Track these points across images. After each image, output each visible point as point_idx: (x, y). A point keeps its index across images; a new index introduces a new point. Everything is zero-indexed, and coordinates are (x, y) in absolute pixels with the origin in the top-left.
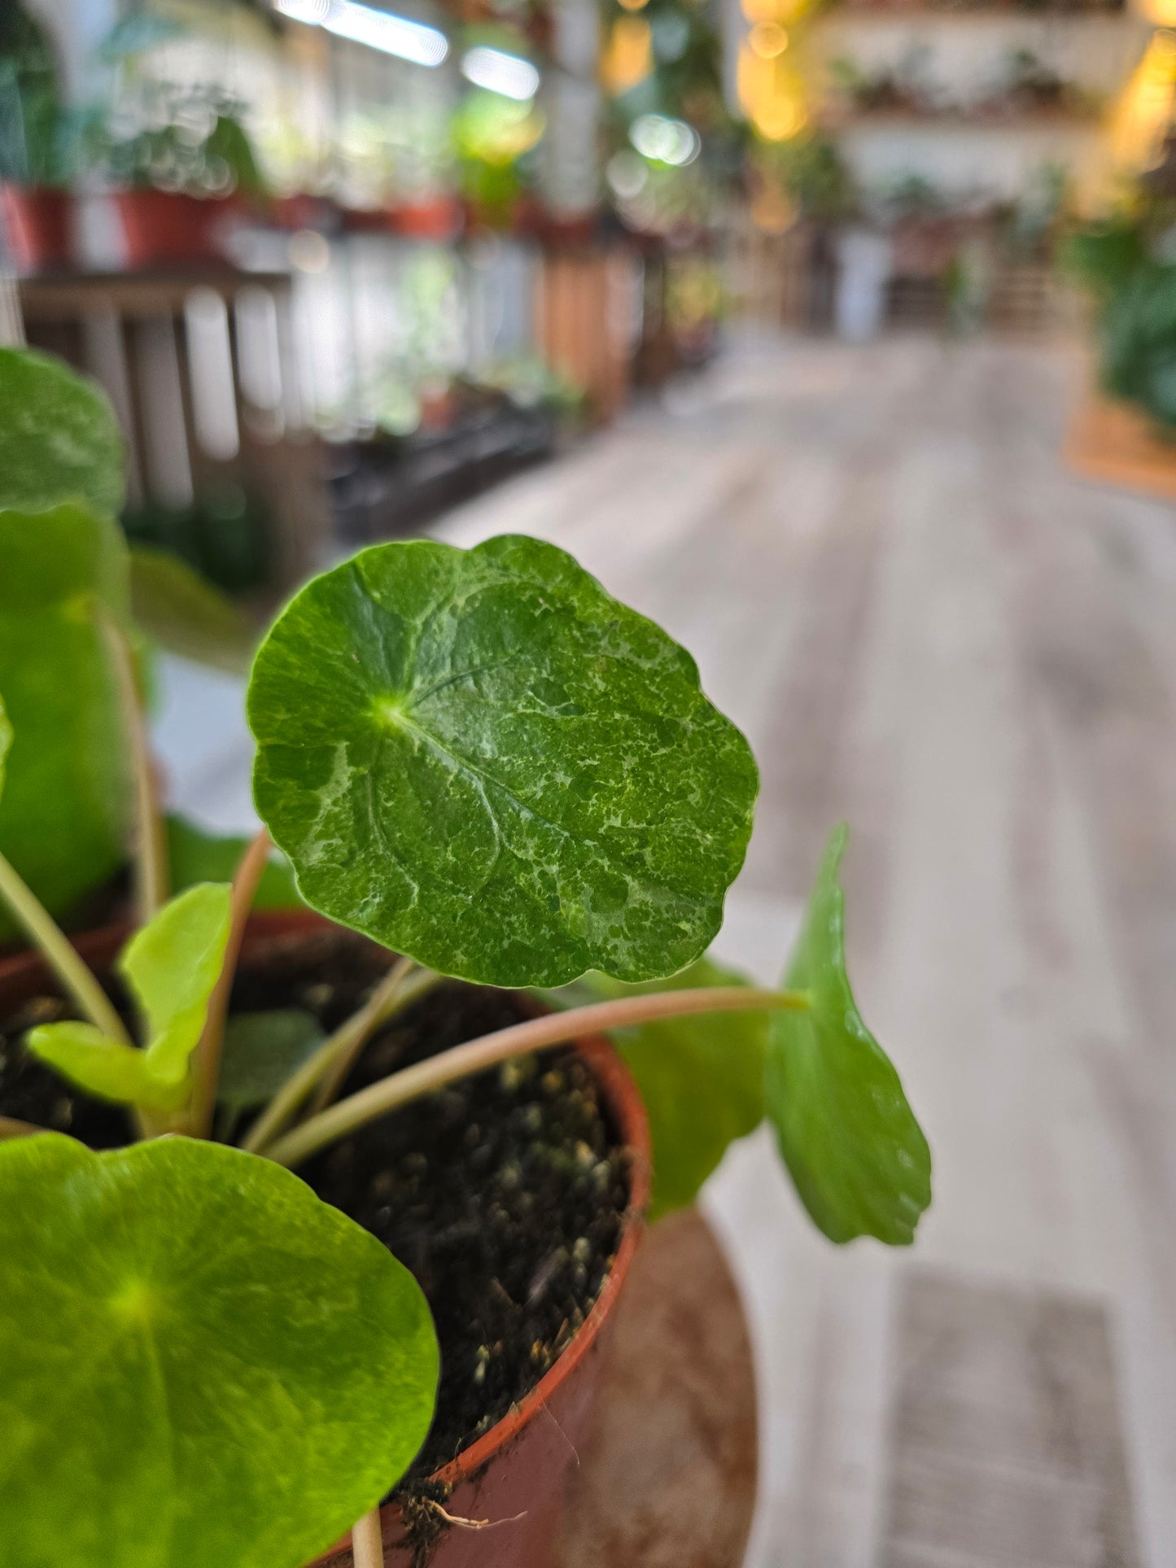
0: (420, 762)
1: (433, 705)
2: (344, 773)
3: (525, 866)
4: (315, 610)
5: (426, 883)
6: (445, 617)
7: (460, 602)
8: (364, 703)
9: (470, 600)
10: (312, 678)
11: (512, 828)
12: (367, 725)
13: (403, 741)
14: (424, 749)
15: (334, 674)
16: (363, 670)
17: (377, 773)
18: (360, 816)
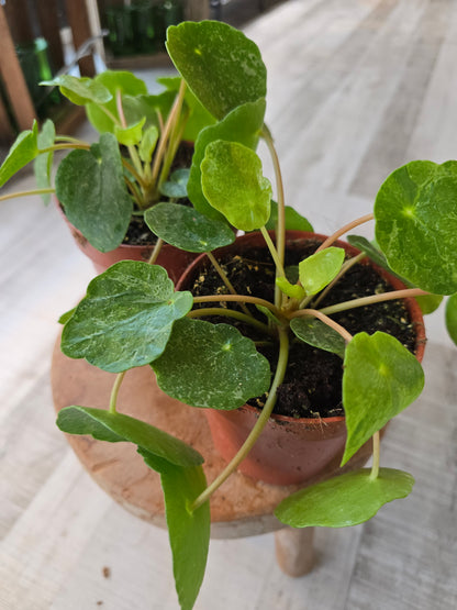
0: (416, 229)
1: (422, 213)
2: (396, 230)
3: (445, 262)
4: (393, 180)
5: (419, 265)
6: (429, 186)
7: (436, 181)
8: (401, 209)
9: (439, 181)
10: (389, 200)
11: (442, 252)
12: (401, 215)
13: (411, 221)
14: (418, 225)
15: (395, 200)
16: (403, 199)
17: (405, 231)
18: (401, 243)
